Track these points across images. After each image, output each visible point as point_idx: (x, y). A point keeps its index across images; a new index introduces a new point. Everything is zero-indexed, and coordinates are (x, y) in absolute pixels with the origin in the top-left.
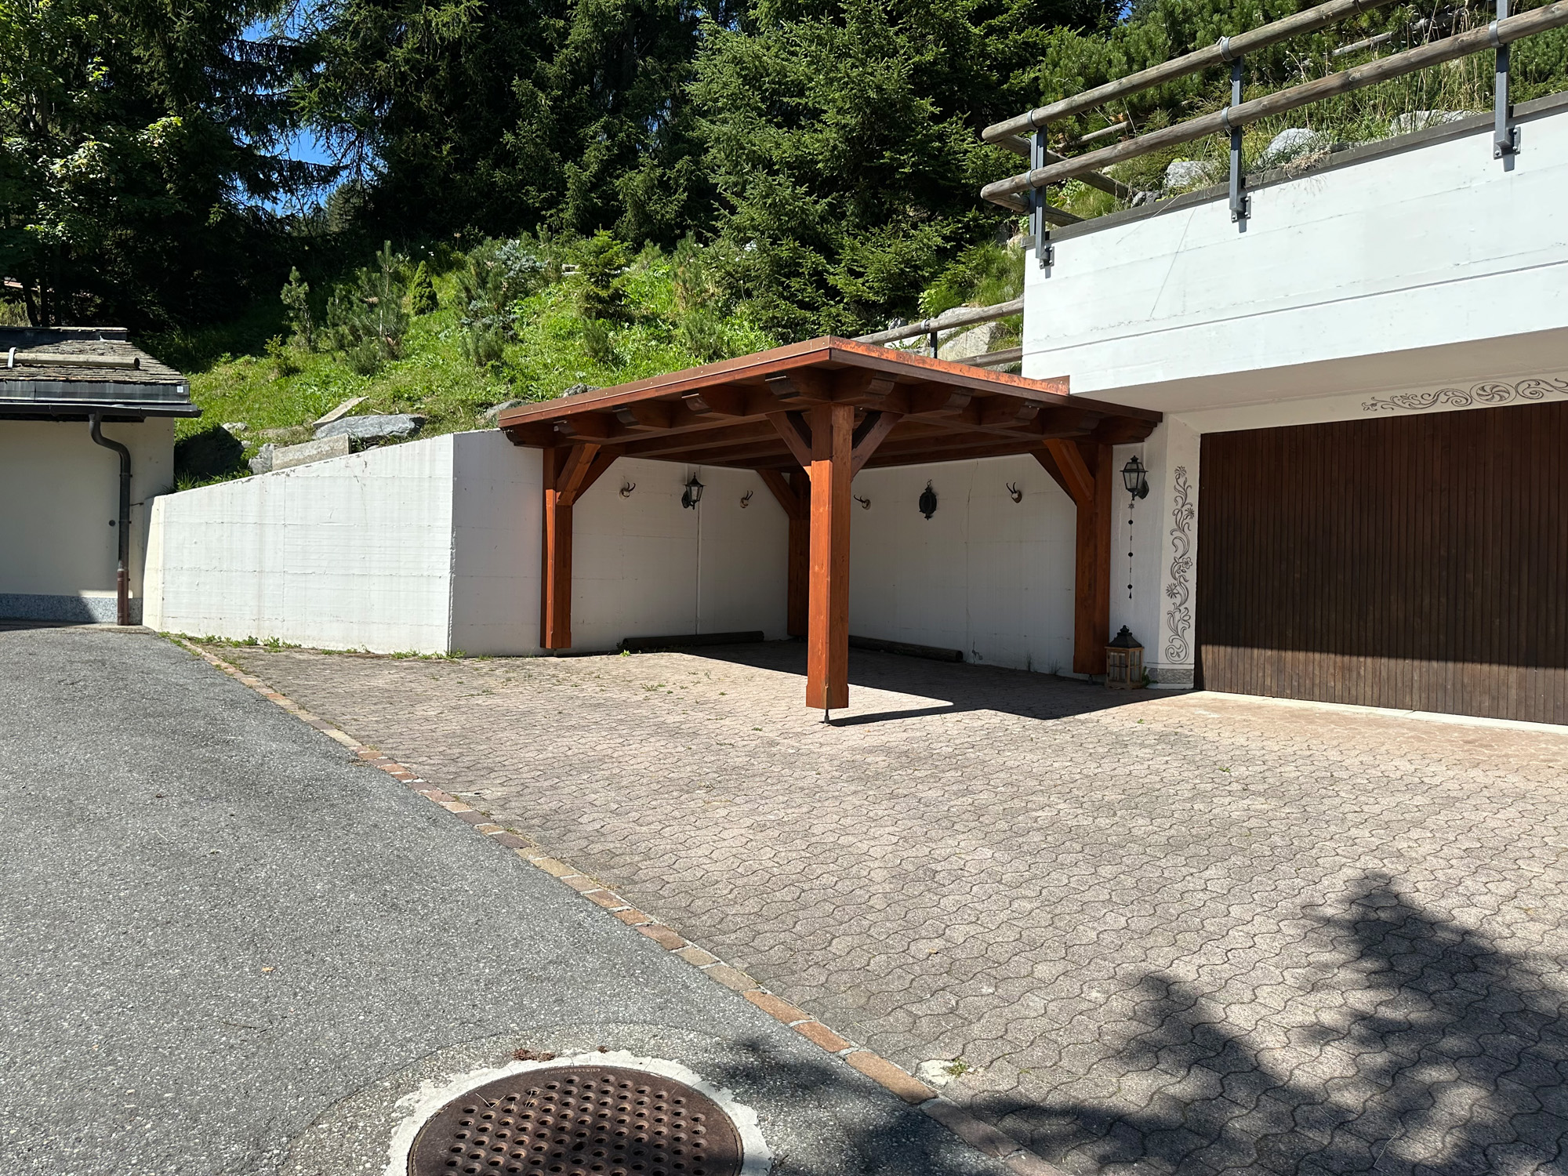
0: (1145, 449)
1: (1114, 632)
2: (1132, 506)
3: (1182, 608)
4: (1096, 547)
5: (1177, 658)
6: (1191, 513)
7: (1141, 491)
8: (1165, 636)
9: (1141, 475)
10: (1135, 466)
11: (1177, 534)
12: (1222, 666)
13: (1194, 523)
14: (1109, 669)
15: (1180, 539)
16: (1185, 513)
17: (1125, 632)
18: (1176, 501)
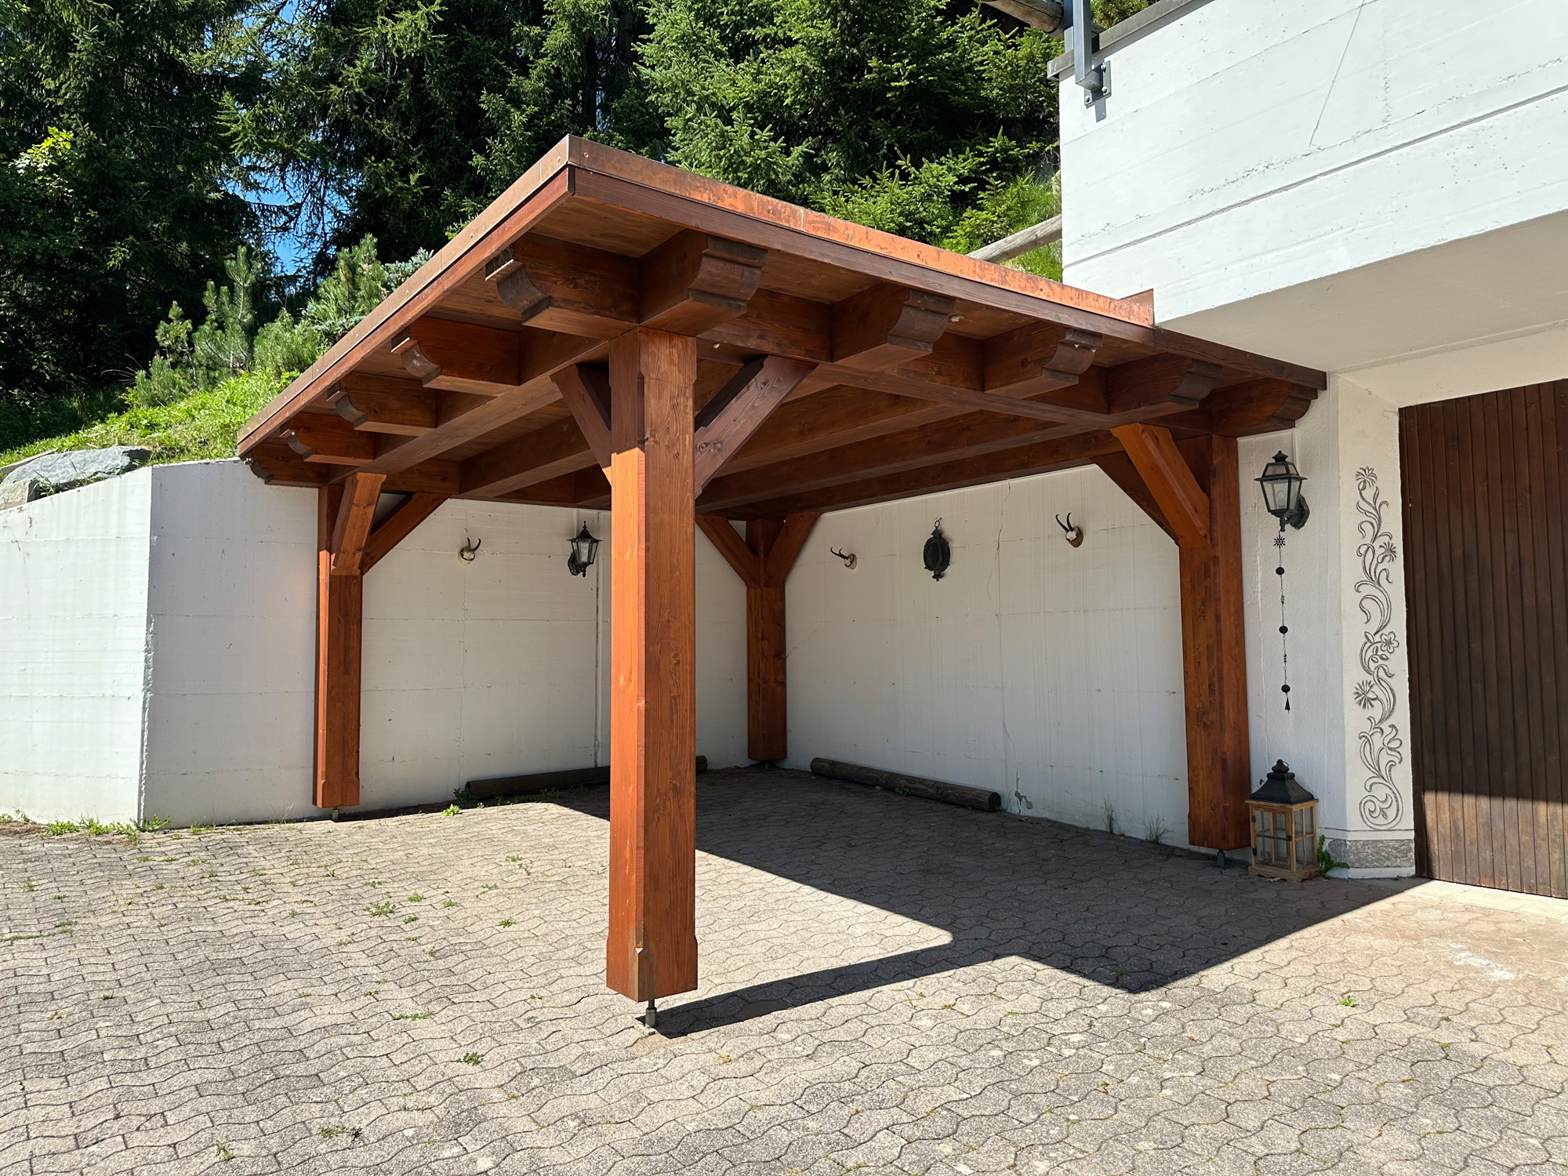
0: (1296, 439)
1: (1260, 771)
2: (1280, 542)
3: (1385, 726)
4: (1218, 618)
5: (1381, 820)
6: (1391, 550)
7: (1296, 515)
8: (1356, 781)
9: (1295, 484)
10: (1281, 469)
11: (1367, 590)
12: (1471, 836)
13: (1397, 569)
14: (1257, 842)
15: (1374, 598)
16: (1379, 551)
17: (1280, 773)
18: (1361, 529)
